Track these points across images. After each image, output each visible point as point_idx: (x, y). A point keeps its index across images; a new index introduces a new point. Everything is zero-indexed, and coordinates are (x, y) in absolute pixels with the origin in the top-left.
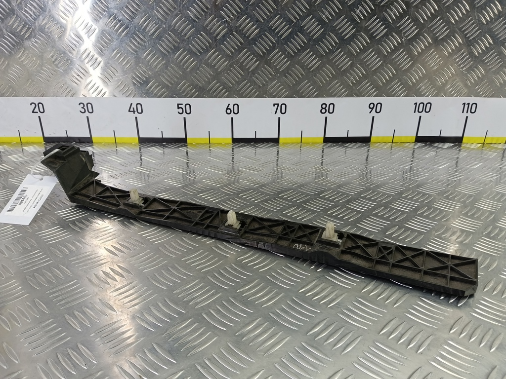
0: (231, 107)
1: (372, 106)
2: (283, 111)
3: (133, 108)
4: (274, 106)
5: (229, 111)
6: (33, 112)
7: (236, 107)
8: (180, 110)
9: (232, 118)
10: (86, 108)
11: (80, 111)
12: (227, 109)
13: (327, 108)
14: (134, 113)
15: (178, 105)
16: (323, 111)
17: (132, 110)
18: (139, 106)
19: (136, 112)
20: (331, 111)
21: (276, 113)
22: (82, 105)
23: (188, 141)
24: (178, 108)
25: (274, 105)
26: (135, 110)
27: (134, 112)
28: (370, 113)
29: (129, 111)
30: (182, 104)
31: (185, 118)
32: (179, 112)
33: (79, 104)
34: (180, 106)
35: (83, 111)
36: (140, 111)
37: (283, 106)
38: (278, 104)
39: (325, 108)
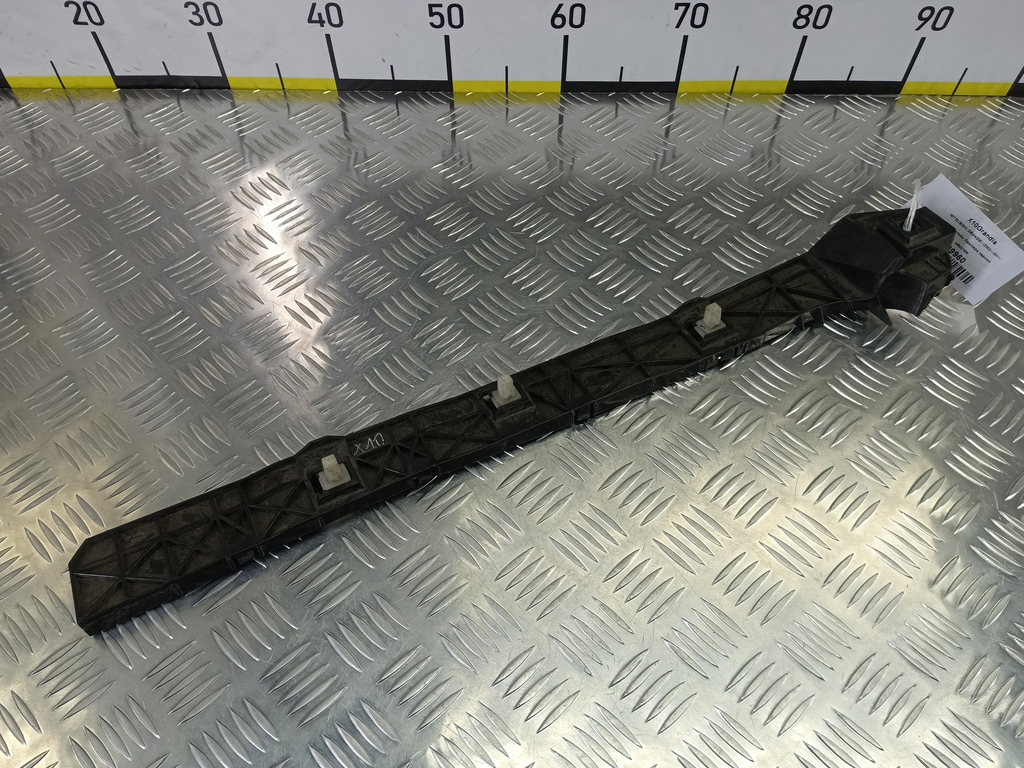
0: (565, 11)
1: (926, 14)
2: (698, 21)
3: (320, 15)
4: (676, 8)
5: (558, 21)
6: (76, 22)
7: (578, 11)
8: (436, 20)
9: (566, 38)
10: (202, 12)
11: (191, 21)
12: (556, 15)
13: (812, 17)
14: (322, 26)
15: (431, 6)
16: (801, 22)
17: (315, 17)
18: (333, 10)
19: (327, 24)
20: (820, 22)
21: (678, 26)
22: (192, 8)
23: (456, 88)
24: (432, 14)
25: (677, 6)
26: (325, 18)
27: (321, 23)
28: (918, 29)
29: (310, 20)
30: (440, 6)
31: (447, 38)
32: (432, 24)
33: (187, 5)
34: (435, 10)
35: (197, 19)
36: (336, 21)
37: (701, 11)
38: (687, 5)
39: (806, 17)
